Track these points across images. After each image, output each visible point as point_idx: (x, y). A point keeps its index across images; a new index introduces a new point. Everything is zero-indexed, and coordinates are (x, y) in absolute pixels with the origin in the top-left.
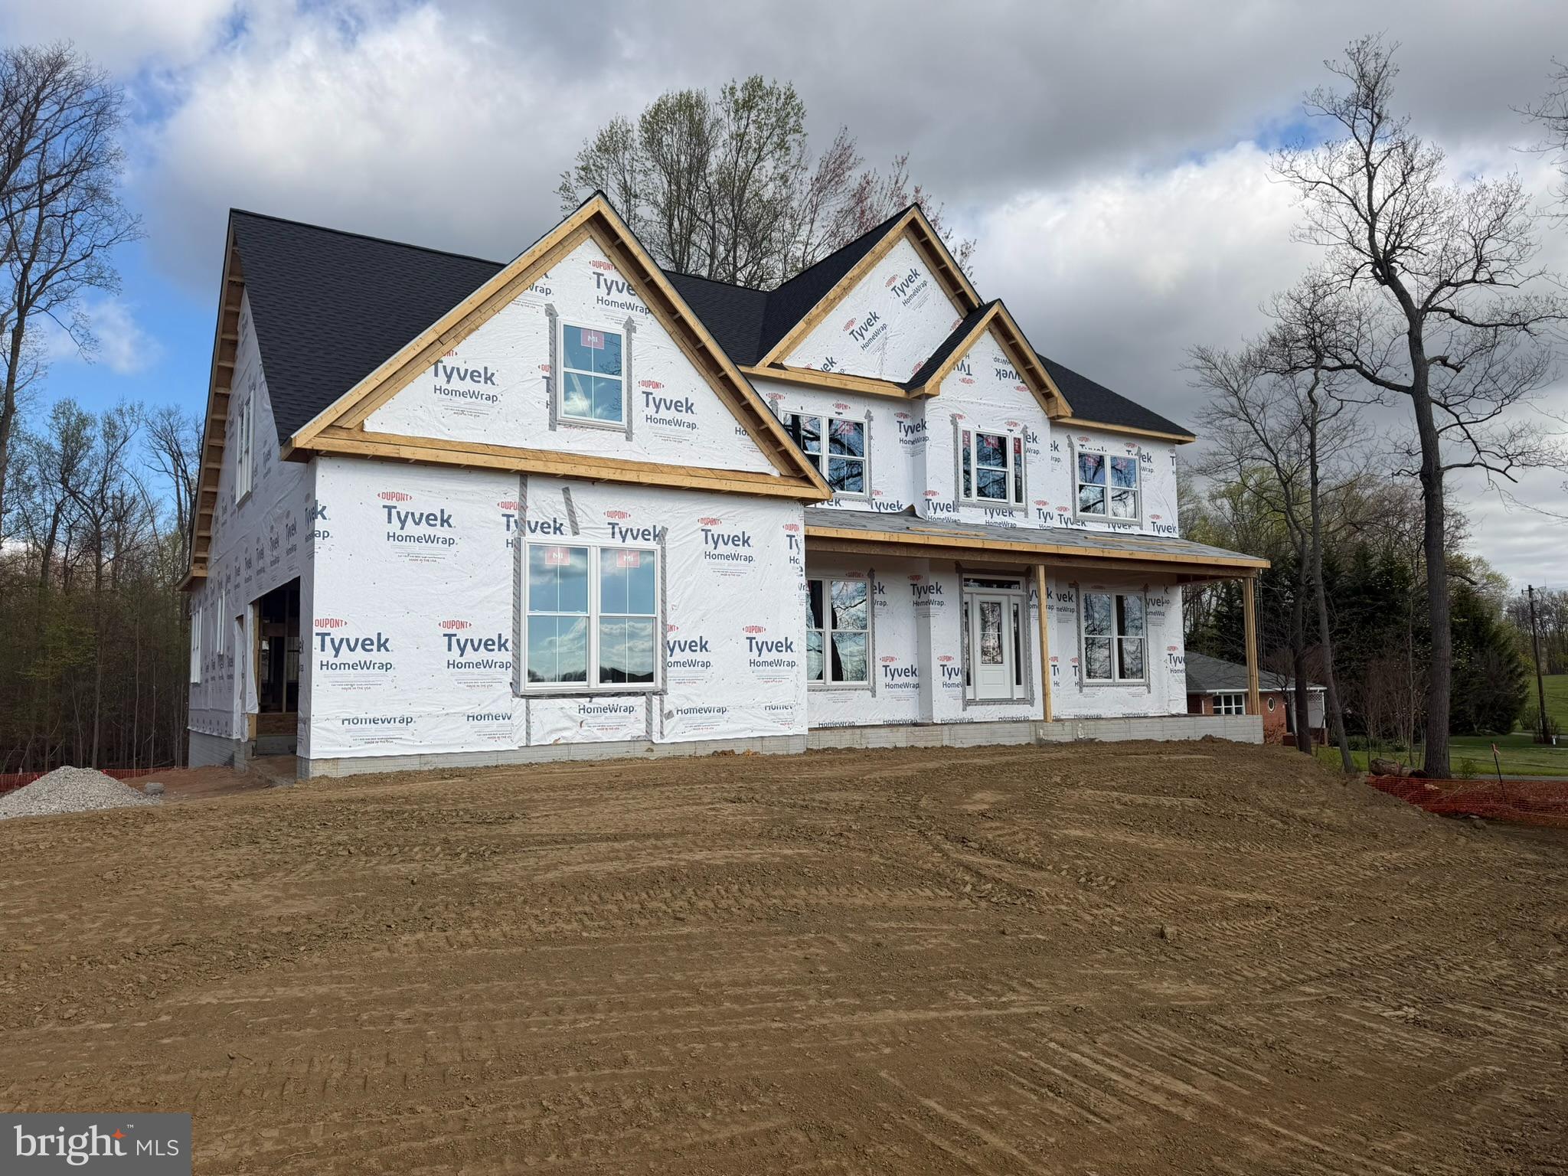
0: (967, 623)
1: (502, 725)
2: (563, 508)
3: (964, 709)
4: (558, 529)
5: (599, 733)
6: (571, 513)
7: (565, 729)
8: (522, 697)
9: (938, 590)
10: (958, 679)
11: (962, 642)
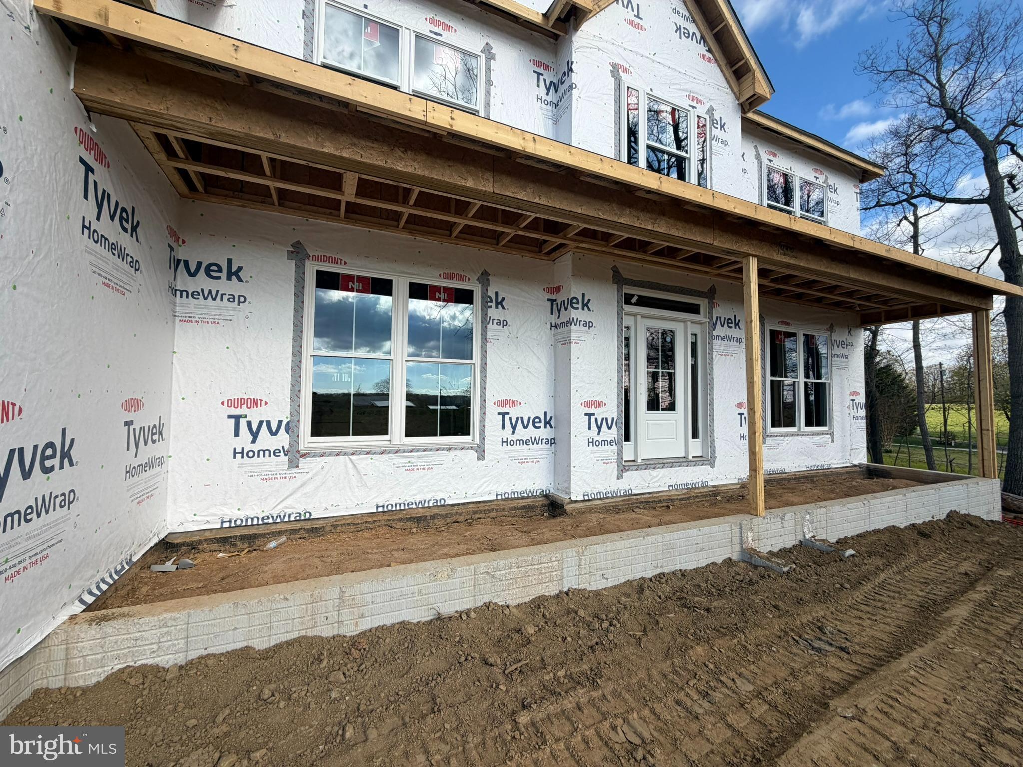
0: (628, 357)
3: (619, 477)
9: (585, 305)
10: (613, 434)
11: (620, 381)
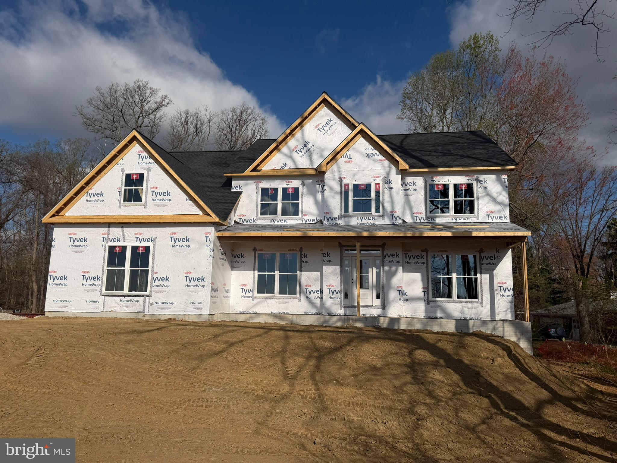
1: (96, 304)
2: (121, 234)
3: (341, 309)
4: (118, 240)
5: (126, 309)
6: (123, 234)
7: (115, 307)
8: (103, 295)
9: (328, 255)
